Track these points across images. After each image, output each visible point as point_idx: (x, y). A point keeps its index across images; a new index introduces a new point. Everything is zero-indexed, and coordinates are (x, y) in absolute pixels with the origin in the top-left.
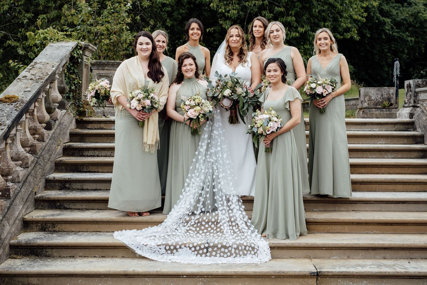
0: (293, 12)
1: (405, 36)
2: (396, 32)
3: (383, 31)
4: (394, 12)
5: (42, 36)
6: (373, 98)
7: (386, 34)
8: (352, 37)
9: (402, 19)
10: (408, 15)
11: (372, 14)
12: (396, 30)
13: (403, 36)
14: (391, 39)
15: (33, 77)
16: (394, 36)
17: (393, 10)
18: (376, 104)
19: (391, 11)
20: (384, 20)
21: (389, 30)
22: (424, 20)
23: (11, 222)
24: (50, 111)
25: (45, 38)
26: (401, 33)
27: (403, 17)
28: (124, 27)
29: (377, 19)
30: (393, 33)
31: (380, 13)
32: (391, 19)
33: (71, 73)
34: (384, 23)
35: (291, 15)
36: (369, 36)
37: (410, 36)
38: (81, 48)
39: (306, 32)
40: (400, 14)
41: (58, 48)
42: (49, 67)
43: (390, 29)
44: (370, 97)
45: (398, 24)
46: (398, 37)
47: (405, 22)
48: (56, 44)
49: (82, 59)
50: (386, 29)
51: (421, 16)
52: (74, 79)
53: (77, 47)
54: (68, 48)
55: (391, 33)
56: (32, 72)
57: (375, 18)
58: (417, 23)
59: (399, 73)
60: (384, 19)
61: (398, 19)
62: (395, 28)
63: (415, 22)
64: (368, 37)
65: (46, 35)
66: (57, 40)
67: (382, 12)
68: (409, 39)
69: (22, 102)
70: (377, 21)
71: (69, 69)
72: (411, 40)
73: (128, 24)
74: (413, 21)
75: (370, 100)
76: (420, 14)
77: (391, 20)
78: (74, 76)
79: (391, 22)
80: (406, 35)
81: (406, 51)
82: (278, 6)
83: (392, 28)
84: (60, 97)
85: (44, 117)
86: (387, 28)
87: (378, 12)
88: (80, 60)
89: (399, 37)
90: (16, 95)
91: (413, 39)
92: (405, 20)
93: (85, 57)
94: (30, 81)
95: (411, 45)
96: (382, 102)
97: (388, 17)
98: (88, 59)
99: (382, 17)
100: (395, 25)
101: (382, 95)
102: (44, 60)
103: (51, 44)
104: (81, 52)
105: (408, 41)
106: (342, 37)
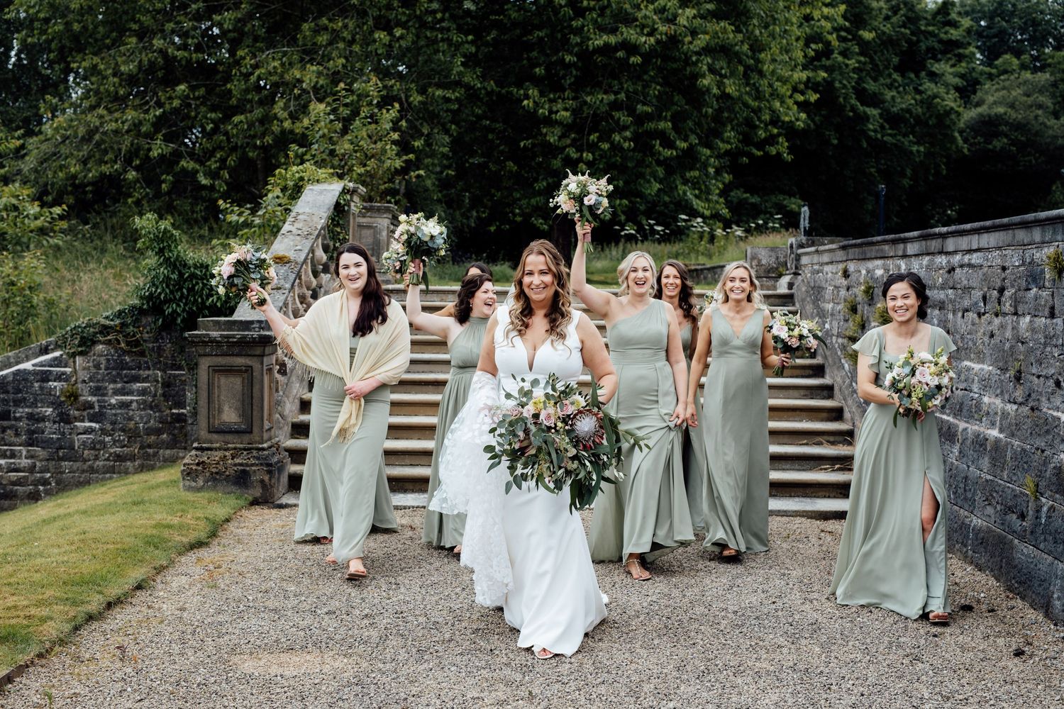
0: (669, 114)
1: (906, 143)
2: (890, 135)
3: (864, 133)
4: (889, 94)
5: (297, 175)
6: (764, 262)
7: (869, 139)
8: (779, 154)
9: (902, 109)
10: (913, 102)
11: (841, 100)
12: (889, 131)
13: (903, 143)
14: (879, 148)
15: (300, 232)
16: (885, 142)
17: (886, 91)
18: (769, 272)
19: (882, 94)
20: (865, 113)
21: (875, 131)
22: (945, 111)
23: (291, 399)
24: (316, 274)
25: (302, 179)
26: (899, 137)
27: (904, 106)
28: (388, 147)
29: (853, 109)
30: (883, 136)
31: (858, 99)
32: (881, 109)
33: (334, 226)
34: (866, 118)
35: (665, 119)
36: (835, 142)
37: (918, 143)
38: (348, 191)
39: (691, 147)
40: (899, 100)
41: (321, 192)
42: (315, 219)
43: (879, 129)
44: (759, 261)
45: (894, 120)
46: (892, 144)
47: (908, 115)
48: (317, 187)
49: (349, 206)
50: (869, 130)
51: (938, 103)
52: (339, 234)
53: (345, 191)
54: (334, 193)
55: (879, 136)
56: (296, 225)
57: (848, 108)
58: (931, 116)
59: (807, 225)
60: (867, 110)
61: (895, 109)
62: (887, 126)
63: (927, 115)
64: (833, 145)
65: (301, 174)
66: (318, 181)
67: (862, 95)
68: (915, 148)
69: (296, 263)
70: (851, 114)
71: (333, 220)
72: (918, 151)
73: (394, 142)
74: (924, 114)
75: (759, 265)
76: (938, 100)
77: (879, 111)
78: (339, 230)
79: (881, 115)
80: (910, 141)
81: (909, 172)
82: (644, 104)
83: (882, 127)
84: (325, 258)
85: (311, 283)
86: (871, 127)
87: (854, 96)
88: (346, 208)
89: (895, 145)
90: (287, 254)
91: (922, 149)
92: (908, 111)
93: (352, 204)
94: (298, 238)
95: (917, 160)
96: (777, 268)
97: (875, 106)
98: (356, 206)
99: (862, 105)
100: (886, 120)
101: (777, 258)
102: (307, 210)
103: (309, 187)
104: (349, 197)
105: (911, 152)
106: (760, 153)
